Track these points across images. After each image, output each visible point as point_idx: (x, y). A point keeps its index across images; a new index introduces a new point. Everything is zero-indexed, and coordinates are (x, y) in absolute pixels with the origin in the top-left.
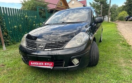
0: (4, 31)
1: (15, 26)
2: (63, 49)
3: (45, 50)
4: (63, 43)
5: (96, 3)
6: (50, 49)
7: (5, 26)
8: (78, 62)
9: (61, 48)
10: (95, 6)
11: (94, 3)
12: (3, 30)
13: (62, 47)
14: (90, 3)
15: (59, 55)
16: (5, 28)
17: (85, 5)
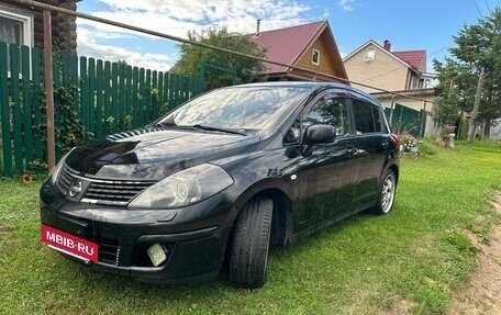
0: (69, 127)
1: (111, 119)
2: (126, 207)
3: (84, 200)
4: (134, 190)
5: (464, 62)
6: (94, 201)
7: (76, 114)
8: (164, 258)
9: (123, 203)
10: (455, 75)
11: (451, 63)
12: (70, 125)
13: (126, 200)
14: (437, 64)
15: (106, 224)
16: (77, 121)
17: (416, 69)
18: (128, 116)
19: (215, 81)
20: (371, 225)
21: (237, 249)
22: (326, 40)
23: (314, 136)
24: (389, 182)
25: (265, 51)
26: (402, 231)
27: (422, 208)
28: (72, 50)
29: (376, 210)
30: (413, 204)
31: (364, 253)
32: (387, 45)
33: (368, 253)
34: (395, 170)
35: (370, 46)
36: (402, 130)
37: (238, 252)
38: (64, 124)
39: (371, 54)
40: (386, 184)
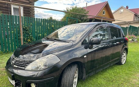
2: (24, 70)
6: (17, 66)
9: (23, 68)
12: (29, 37)
15: (18, 75)
16: (31, 36)
17: (137, 14)
18: (45, 34)
19: (73, 22)
20: (117, 69)
21: (62, 83)
22: (107, 7)
23: (93, 41)
24: (124, 54)
25: (88, 12)
26: (128, 72)
27: (136, 62)
28: (33, 15)
29: (120, 63)
30: (133, 60)
31: (113, 81)
32: (127, 7)
33: (114, 81)
34: (126, 50)
35: (122, 8)
36: (132, 34)
37: (63, 85)
38: (27, 37)
39: (122, 10)
40: (123, 55)
